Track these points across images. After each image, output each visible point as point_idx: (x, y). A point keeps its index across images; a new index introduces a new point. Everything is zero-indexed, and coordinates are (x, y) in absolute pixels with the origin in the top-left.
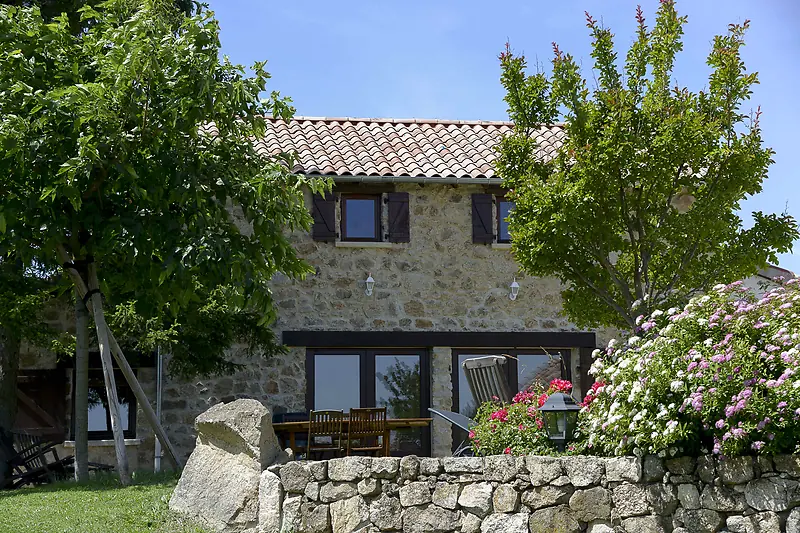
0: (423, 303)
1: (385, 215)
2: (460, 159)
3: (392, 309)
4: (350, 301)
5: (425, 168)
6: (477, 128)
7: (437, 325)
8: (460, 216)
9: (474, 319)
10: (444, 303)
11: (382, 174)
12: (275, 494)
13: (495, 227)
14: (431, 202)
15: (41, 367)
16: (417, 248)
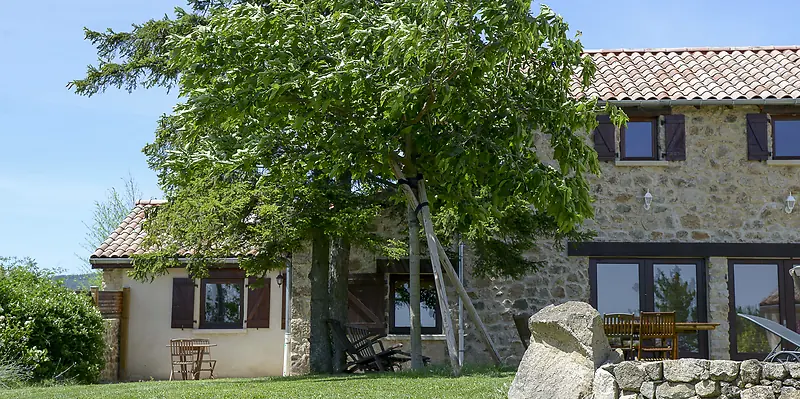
0: (699, 216)
1: (662, 135)
2: (734, 82)
3: (669, 222)
4: (630, 215)
5: (700, 91)
6: (748, 54)
7: (712, 236)
8: (735, 134)
9: (749, 231)
10: (719, 217)
11: (659, 98)
12: (610, 391)
13: (770, 144)
14: (706, 123)
15: (365, 271)
16: (693, 164)
